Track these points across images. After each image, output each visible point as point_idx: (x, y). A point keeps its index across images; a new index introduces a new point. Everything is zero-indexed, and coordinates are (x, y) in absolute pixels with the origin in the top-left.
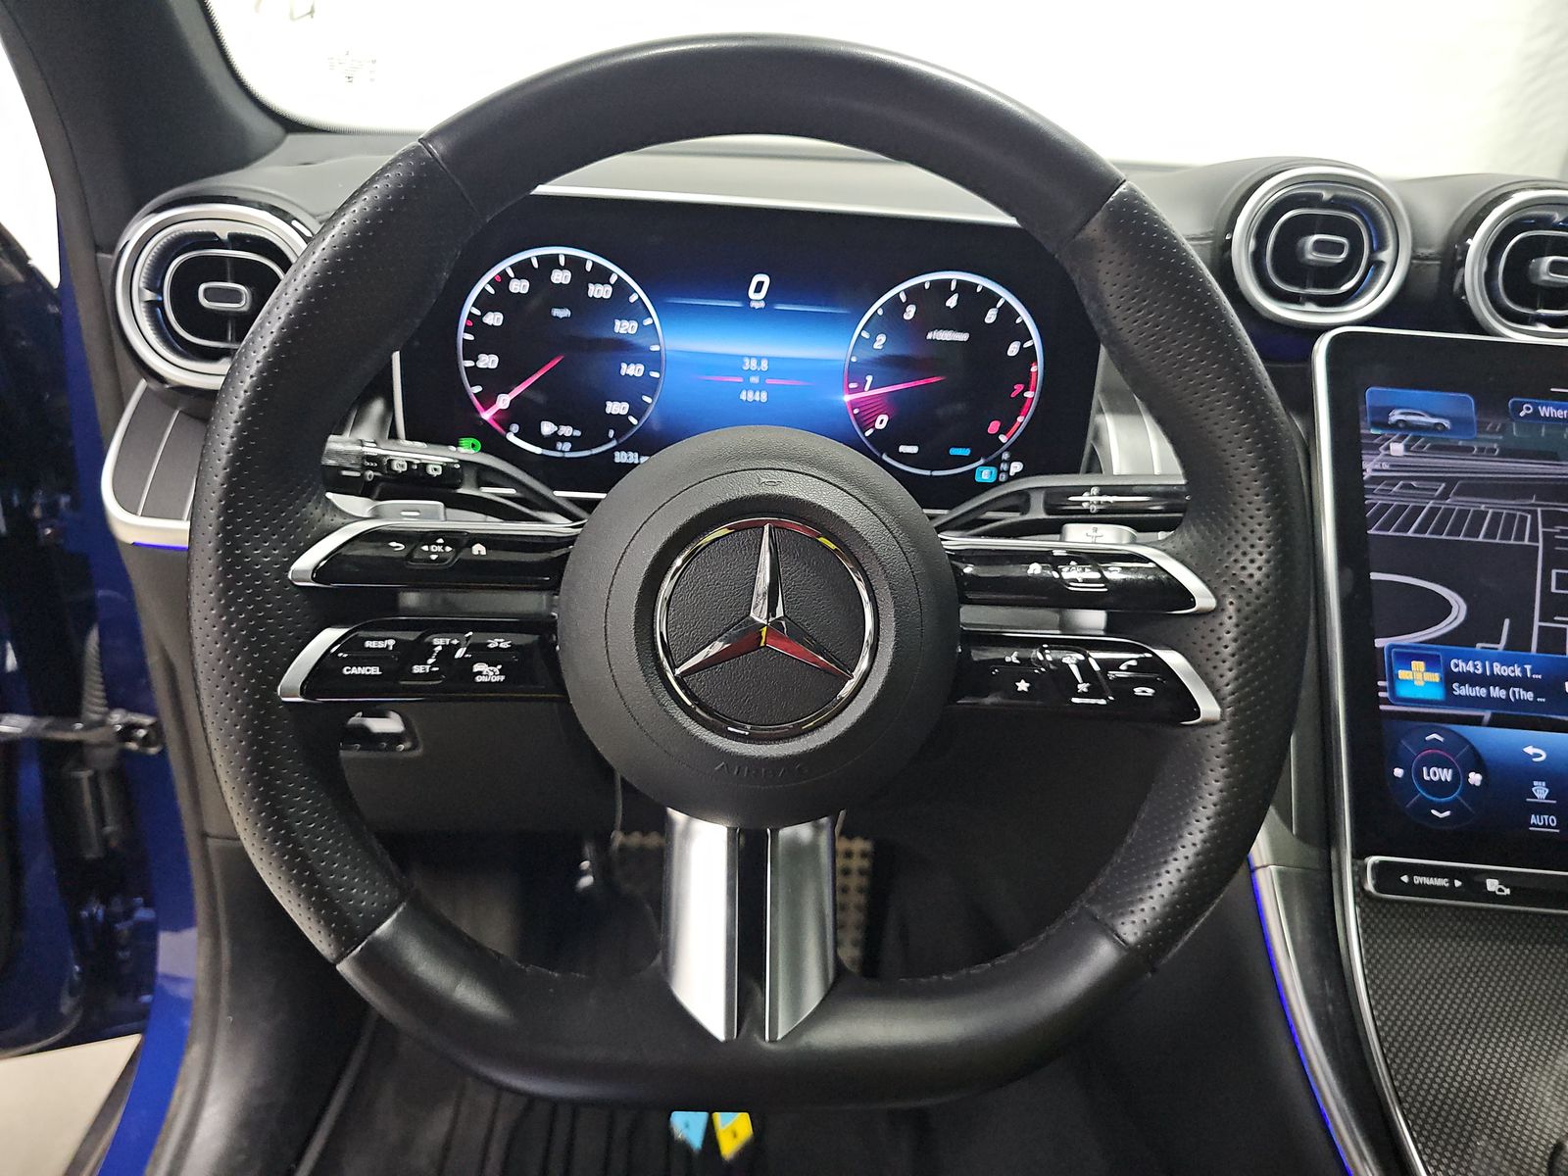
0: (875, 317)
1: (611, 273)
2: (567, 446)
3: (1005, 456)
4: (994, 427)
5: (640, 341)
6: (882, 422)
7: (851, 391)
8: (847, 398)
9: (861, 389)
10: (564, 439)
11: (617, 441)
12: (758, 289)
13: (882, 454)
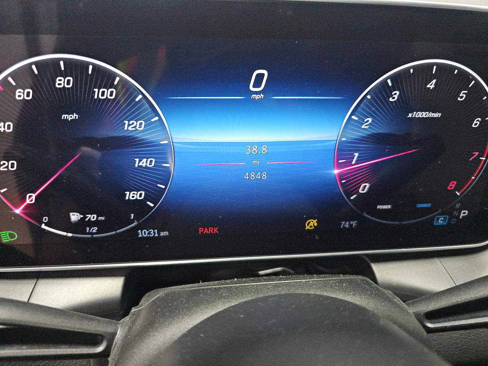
0: (365, 101)
1: (115, 75)
2: (95, 229)
3: (458, 206)
4: (453, 185)
5: (150, 137)
6: (364, 188)
7: (339, 166)
8: (336, 172)
9: (349, 163)
10: (91, 224)
11: (138, 221)
12: (257, 84)
13: (363, 213)
